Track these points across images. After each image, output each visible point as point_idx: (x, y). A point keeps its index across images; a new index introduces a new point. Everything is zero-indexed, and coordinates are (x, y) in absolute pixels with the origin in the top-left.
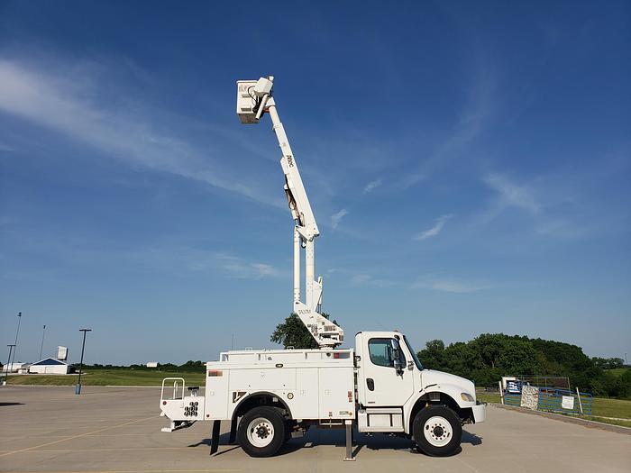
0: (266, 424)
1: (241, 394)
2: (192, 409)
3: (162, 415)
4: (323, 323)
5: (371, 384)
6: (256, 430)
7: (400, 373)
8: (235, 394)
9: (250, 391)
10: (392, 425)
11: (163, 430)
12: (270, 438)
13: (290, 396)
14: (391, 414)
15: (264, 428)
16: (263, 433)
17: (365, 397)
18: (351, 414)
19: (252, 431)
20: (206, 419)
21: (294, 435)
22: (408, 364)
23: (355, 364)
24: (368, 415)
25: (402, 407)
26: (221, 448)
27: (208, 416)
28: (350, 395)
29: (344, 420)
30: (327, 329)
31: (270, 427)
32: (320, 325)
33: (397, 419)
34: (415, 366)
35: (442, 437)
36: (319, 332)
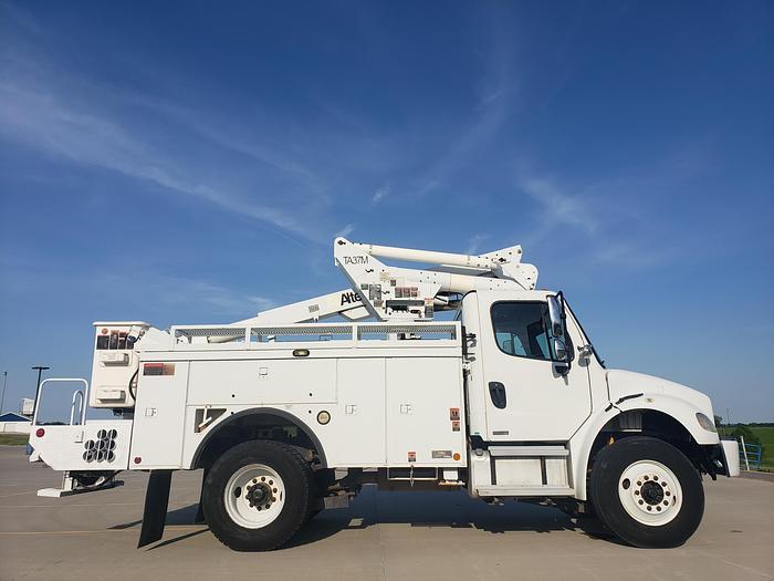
0: (268, 479)
1: (214, 413)
2: (103, 446)
3: (33, 458)
4: (393, 283)
5: (498, 394)
6: (245, 492)
7: (561, 371)
8: (200, 413)
9: (234, 407)
10: (545, 482)
11: (41, 493)
12: (276, 508)
13: (324, 418)
14: (543, 458)
15: (263, 487)
16: (260, 498)
17: (487, 421)
18: (457, 457)
19: (238, 493)
20: (134, 466)
21: (329, 503)
22: (577, 353)
23: (465, 352)
24: (493, 459)
25: (565, 444)
26: (170, 531)
27: (138, 460)
28: (454, 415)
29: (441, 470)
30: (399, 292)
31: (277, 484)
32: (386, 286)
33: (556, 469)
34: (592, 357)
35: (661, 505)
36: (385, 298)
